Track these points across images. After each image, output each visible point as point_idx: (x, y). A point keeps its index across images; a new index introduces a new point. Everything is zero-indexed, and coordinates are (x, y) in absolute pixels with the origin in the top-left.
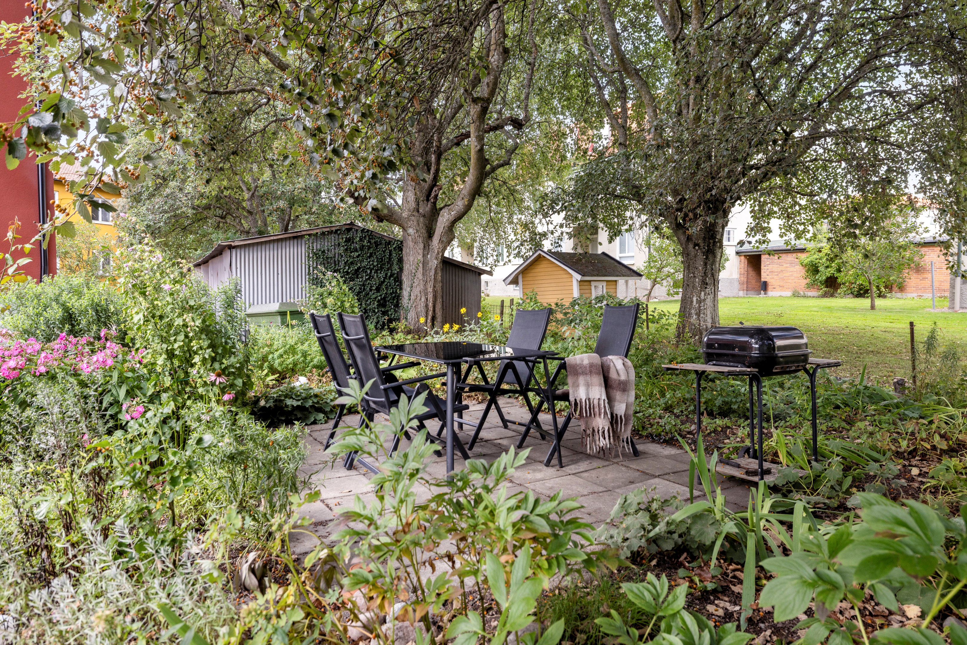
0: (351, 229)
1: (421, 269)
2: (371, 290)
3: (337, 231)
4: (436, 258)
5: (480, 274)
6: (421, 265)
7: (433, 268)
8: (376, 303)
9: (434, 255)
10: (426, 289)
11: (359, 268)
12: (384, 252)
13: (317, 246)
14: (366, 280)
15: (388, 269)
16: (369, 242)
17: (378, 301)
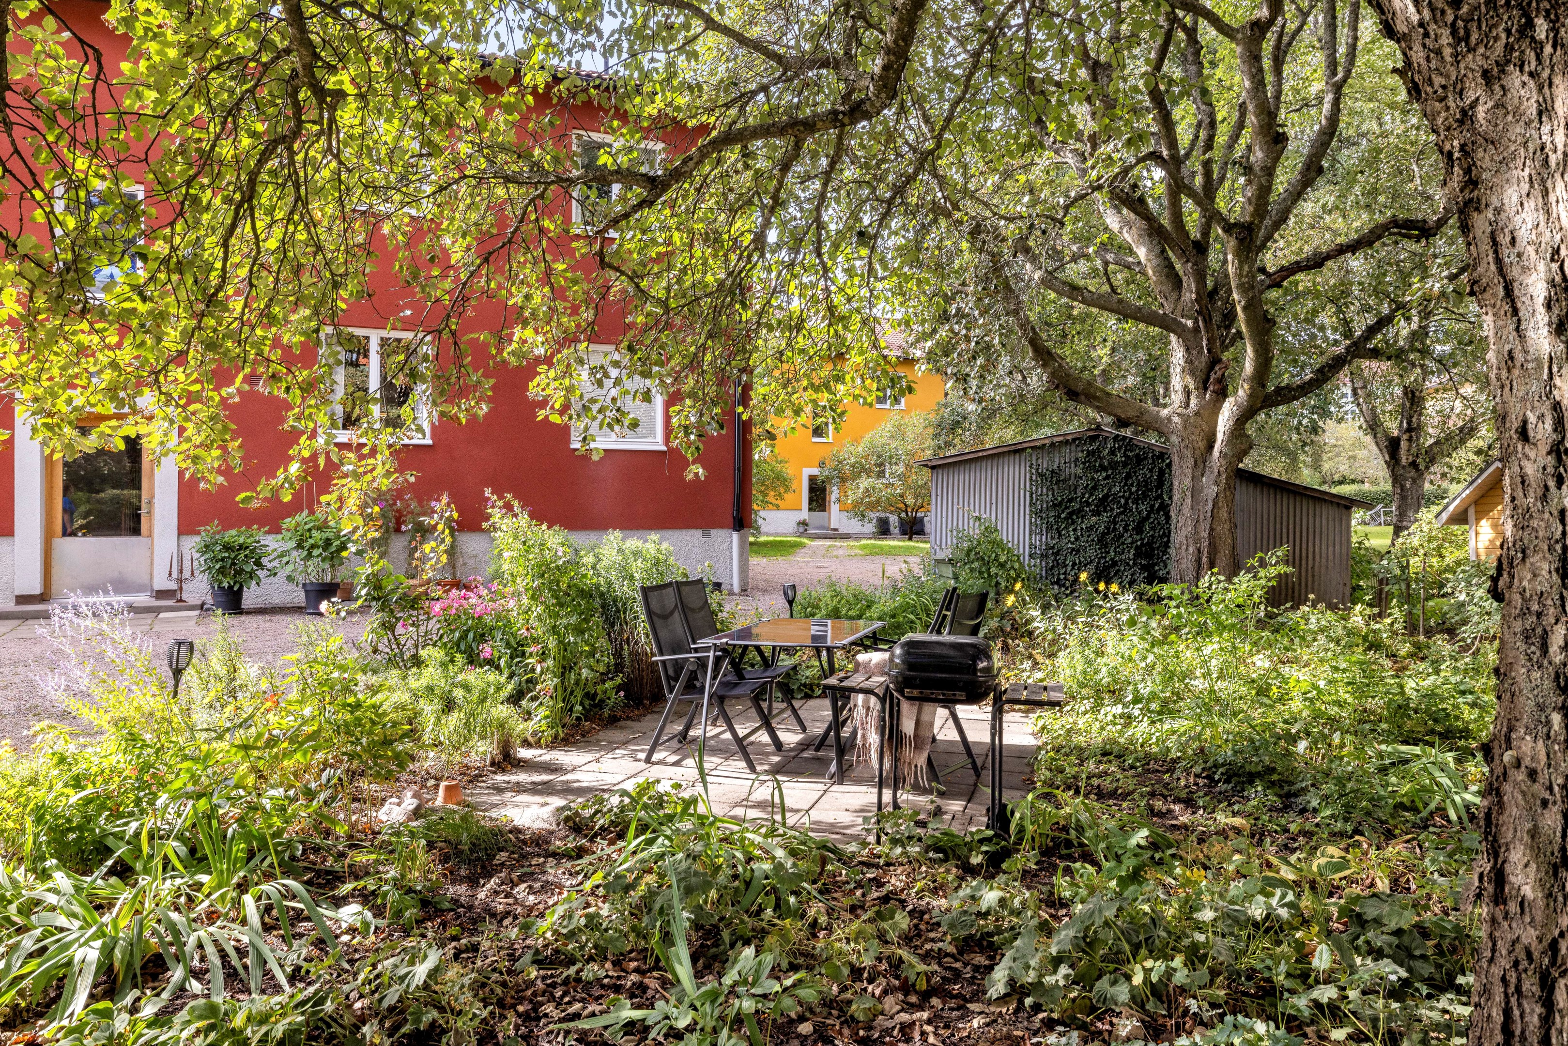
0: (1098, 436)
1: (1188, 501)
2: (1126, 529)
3: (1074, 440)
4: (1216, 483)
5: (1348, 508)
6: (1188, 494)
7: (1210, 499)
8: (1133, 551)
9: (1213, 477)
10: (1196, 532)
11: (1106, 497)
12: (1151, 471)
13: (1045, 464)
14: (1118, 514)
15: (1156, 499)
16: (1125, 455)
17: (1137, 548)
